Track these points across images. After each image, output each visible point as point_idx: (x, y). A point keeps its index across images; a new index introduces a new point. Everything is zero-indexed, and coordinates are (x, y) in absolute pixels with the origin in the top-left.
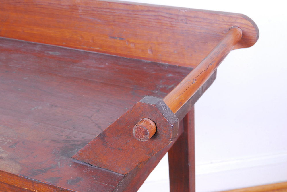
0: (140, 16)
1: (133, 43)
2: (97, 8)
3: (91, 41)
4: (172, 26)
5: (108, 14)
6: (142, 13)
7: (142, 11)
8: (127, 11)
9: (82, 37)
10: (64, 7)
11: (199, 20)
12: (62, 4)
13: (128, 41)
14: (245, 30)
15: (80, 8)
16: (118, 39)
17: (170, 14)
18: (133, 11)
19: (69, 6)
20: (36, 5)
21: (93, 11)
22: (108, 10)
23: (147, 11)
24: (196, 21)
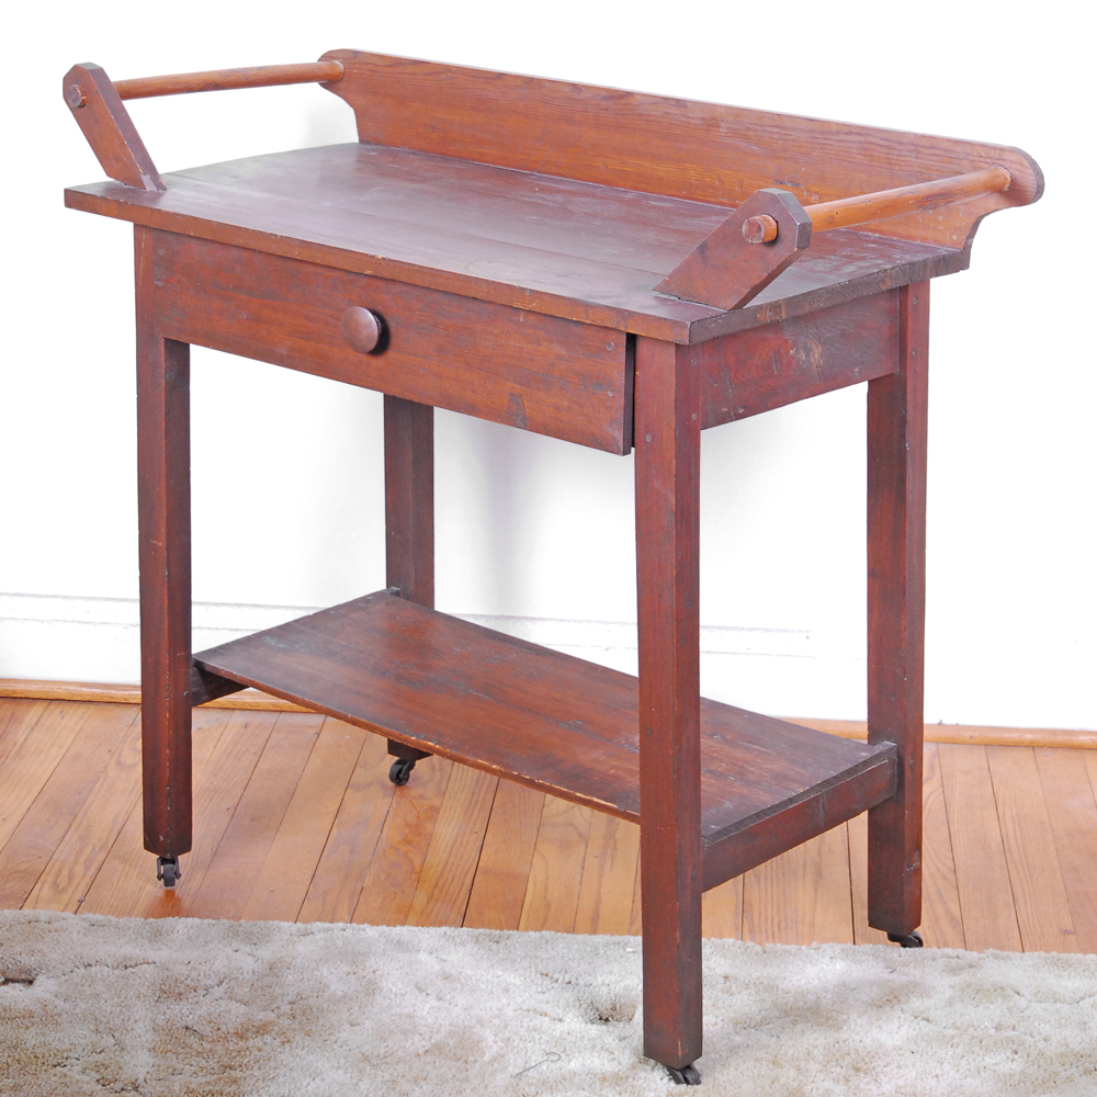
0: (833, 143)
1: (816, 193)
2: (757, 124)
3: (737, 189)
4: (890, 163)
5: (776, 136)
6: (838, 138)
7: (838, 133)
8: (812, 131)
9: (721, 181)
10: (693, 121)
11: (937, 152)
12: (691, 115)
13: (808, 190)
14: (1016, 173)
15: (722, 124)
16: (789, 185)
17: (887, 140)
18: (822, 132)
19: (703, 119)
20: (640, 115)
21: (748, 129)
22: (775, 130)
23: (847, 133)
24: (933, 155)
